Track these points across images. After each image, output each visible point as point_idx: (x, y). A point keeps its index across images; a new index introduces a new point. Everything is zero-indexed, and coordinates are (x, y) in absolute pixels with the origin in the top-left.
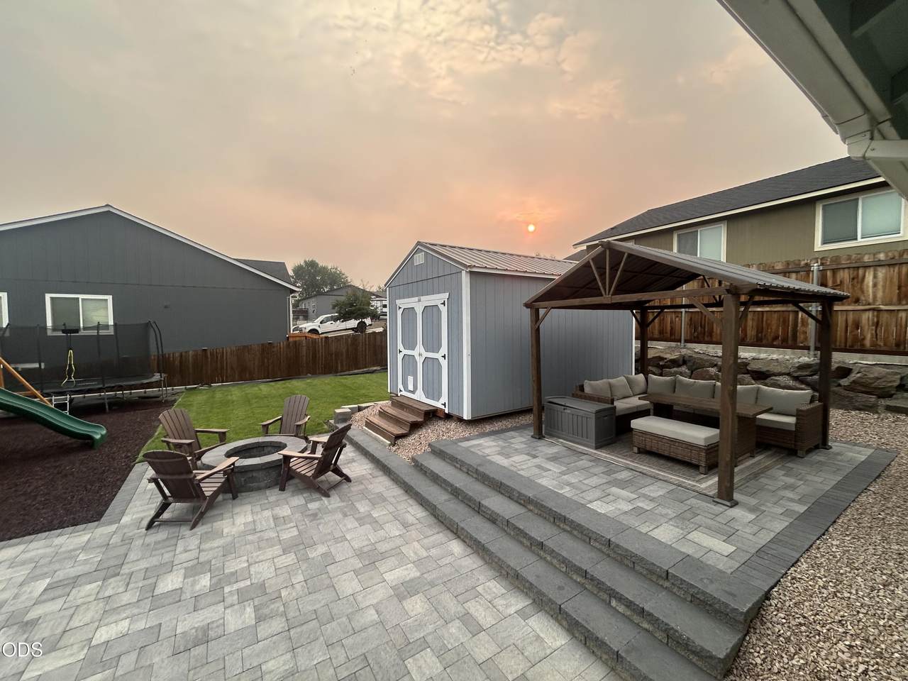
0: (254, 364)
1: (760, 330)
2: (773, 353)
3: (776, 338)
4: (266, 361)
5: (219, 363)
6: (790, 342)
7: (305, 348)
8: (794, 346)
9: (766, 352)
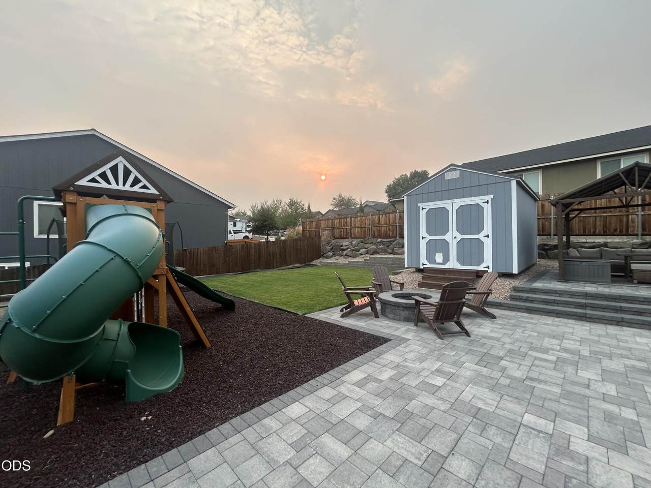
0: (219, 261)
1: (605, 226)
2: (615, 239)
3: (616, 230)
4: (227, 258)
5: (195, 260)
6: (624, 232)
7: (253, 249)
8: (627, 234)
9: (610, 238)
